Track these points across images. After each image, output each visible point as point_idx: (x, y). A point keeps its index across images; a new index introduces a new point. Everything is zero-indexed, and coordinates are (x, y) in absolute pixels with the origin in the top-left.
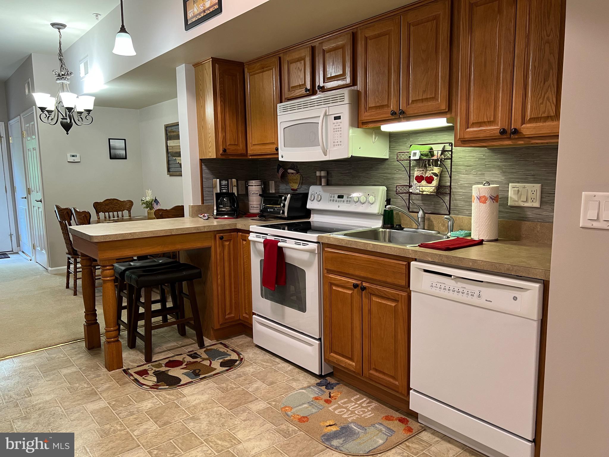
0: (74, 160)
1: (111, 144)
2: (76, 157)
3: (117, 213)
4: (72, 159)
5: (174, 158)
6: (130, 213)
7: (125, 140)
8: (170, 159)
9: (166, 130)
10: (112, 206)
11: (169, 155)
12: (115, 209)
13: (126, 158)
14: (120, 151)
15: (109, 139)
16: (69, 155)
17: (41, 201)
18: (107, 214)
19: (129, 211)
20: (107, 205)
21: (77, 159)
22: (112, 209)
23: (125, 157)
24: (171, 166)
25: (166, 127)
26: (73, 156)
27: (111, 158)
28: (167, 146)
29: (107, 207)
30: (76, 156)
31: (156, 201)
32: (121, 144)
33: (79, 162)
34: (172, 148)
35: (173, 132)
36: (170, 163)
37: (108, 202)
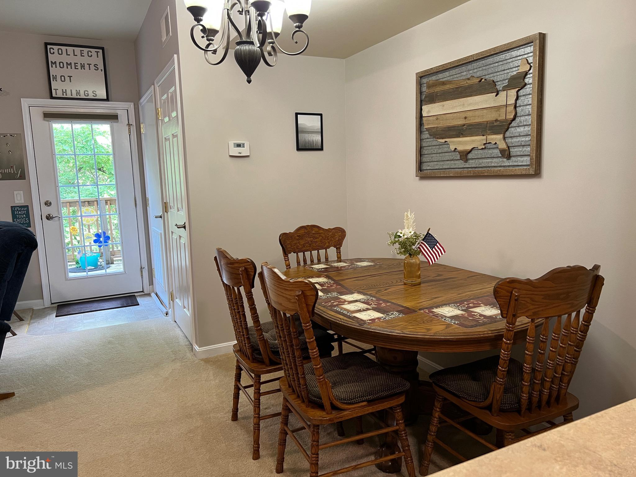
0: (240, 153)
1: (299, 123)
2: (244, 147)
3: (318, 252)
4: (235, 151)
5: (443, 141)
6: (339, 252)
7: (321, 115)
8: (424, 144)
9: (420, 84)
10: (309, 239)
11: (426, 135)
12: (314, 245)
13: (322, 149)
14: (313, 135)
15: (297, 114)
16: (231, 144)
17: (185, 227)
18: (301, 255)
19: (337, 249)
20: (301, 237)
21: (244, 151)
22: (310, 244)
23: (320, 148)
24: (424, 159)
25: (421, 77)
26: (239, 145)
27: (298, 149)
28: (420, 117)
29: (302, 242)
30: (243, 144)
31: (429, 239)
32: (313, 122)
33: (248, 156)
34: (437, 119)
35: (444, 83)
36: (423, 153)
37: (302, 231)
